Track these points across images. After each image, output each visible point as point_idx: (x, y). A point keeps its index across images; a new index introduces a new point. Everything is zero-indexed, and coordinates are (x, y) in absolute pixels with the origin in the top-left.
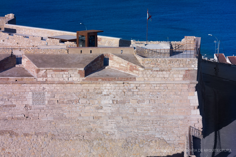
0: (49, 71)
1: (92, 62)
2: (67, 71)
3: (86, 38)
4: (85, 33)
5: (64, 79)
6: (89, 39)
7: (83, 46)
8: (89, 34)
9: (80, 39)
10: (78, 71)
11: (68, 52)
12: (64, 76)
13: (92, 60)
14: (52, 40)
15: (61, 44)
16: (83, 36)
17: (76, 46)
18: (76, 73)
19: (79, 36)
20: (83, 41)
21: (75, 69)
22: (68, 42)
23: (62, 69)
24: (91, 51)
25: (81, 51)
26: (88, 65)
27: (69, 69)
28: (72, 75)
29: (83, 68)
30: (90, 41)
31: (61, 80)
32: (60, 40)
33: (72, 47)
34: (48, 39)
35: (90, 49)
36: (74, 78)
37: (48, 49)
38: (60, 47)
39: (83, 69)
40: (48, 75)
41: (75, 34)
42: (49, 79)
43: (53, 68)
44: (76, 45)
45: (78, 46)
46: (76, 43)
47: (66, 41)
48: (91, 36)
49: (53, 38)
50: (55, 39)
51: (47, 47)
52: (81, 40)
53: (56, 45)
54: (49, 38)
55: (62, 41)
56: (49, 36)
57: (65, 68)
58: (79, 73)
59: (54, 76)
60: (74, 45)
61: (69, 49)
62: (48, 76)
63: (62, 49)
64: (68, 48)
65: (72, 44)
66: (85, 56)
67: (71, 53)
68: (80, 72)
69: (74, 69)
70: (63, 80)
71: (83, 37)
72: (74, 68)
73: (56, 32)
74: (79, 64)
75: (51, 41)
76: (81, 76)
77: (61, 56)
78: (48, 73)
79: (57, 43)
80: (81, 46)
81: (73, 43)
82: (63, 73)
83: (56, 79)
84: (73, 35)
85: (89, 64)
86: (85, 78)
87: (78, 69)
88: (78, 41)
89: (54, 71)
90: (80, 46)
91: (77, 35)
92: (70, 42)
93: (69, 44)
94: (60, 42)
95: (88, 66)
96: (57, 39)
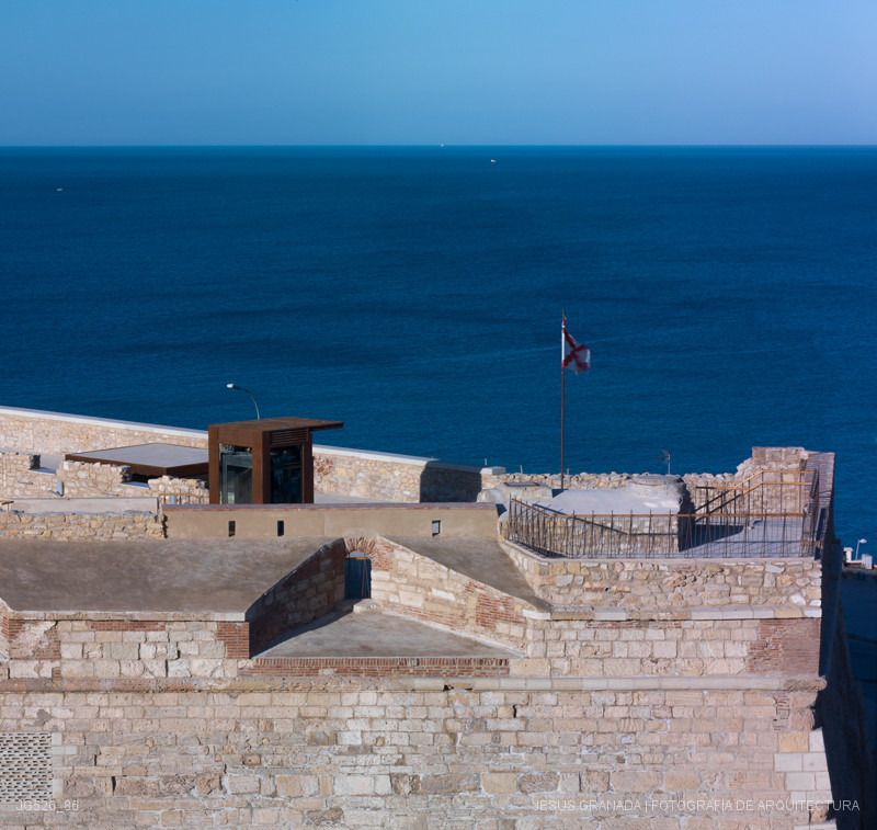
0: (68, 625)
1: (288, 583)
2: (163, 628)
3: (254, 460)
4: (252, 431)
5: (145, 669)
6: (270, 465)
7: (243, 499)
8: (269, 437)
9: (227, 463)
10: (214, 627)
11: (165, 528)
12: (144, 654)
13: (287, 571)
14: (84, 471)
15: (133, 489)
16: (243, 449)
17: (207, 501)
18: (207, 635)
19: (222, 449)
20: (240, 473)
21: (200, 616)
22: (166, 478)
23: (137, 615)
24: (281, 524)
25: (232, 526)
26: (264, 597)
27: (170, 615)
28: (184, 648)
29: (235, 608)
30: (279, 473)
31: (131, 671)
32: (128, 471)
33: (188, 506)
34: (66, 465)
35: (277, 513)
36: (196, 663)
37: (63, 515)
38: (123, 506)
39: (241, 616)
40: (63, 647)
41: (200, 438)
42: (72, 668)
43: (92, 614)
44: (206, 493)
45: (214, 500)
46: (207, 487)
47: (156, 473)
48: (279, 450)
49: (93, 461)
50: (103, 462)
51: (63, 507)
52: (230, 468)
53: (106, 495)
54: (69, 458)
55: (138, 475)
56: (73, 450)
57: (151, 609)
58: (220, 635)
59: (96, 653)
60: (197, 492)
61: (168, 514)
62: (66, 652)
63: (133, 513)
64: (167, 507)
65: (186, 489)
66: (249, 551)
67: (183, 536)
68: (225, 631)
69: (194, 615)
70: (138, 670)
71: (242, 455)
72: (197, 609)
73: (107, 431)
74: (221, 589)
75: (83, 475)
76: (232, 653)
77: (129, 550)
78: (65, 637)
79: (110, 485)
80: (231, 497)
81: (192, 482)
82: (138, 635)
83: (106, 669)
84: (192, 443)
85: (273, 591)
86: (250, 663)
87: (218, 616)
88: (213, 472)
89: (96, 625)
90: (225, 501)
91: (213, 443)
92: (176, 480)
93: (170, 489)
94: (125, 480)
95: (269, 602)
96: (112, 463)
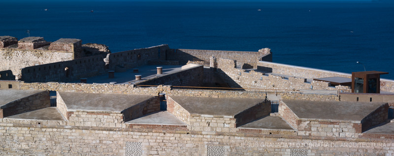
0: (313, 122)
1: (372, 114)
2: (338, 124)
3: (364, 82)
4: (364, 74)
5: (333, 134)
6: (368, 83)
7: (361, 92)
8: (368, 76)
9: (356, 82)
10: (352, 124)
11: (340, 98)
12: (334, 130)
13: (372, 111)
14: (318, 83)
15: (331, 88)
16: (361, 79)
17: (351, 92)
18: (350, 127)
19: (355, 79)
20: (360, 85)
21: (348, 121)
22: (340, 86)
23: (332, 121)
24: (371, 99)
25: (358, 98)
26: (366, 117)
27: (341, 121)
28: (344, 129)
29: (358, 120)
30: (371, 85)
31: (330, 135)
32: (330, 83)
33: (346, 93)
34: (314, 81)
35: (370, 96)
36: (347, 134)
37: (313, 94)
38: (329, 92)
39: (360, 122)
40: (312, 128)
41: (349, 76)
42: (314, 133)
43: (320, 120)
44: (351, 90)
45: (353, 92)
46: (351, 88)
47: (337, 84)
48: (371, 79)
49: (321, 81)
50: (323, 81)
51: (312, 92)
52: (357, 83)
53: (324, 89)
54: (314, 80)
55: (332, 85)
56: (315, 78)
57: (335, 119)
58: (354, 127)
59: (320, 130)
60: (348, 89)
61: (341, 95)
62: (313, 130)
63: (331, 94)
64: (340, 93)
65: (345, 88)
66: (362, 105)
67: (344, 101)
68: (355, 126)
69: (347, 121)
70: (332, 135)
71: (361, 80)
72: (348, 120)
73: (325, 73)
74: (354, 115)
75: (318, 84)
76: (357, 131)
77: (330, 104)
78: (312, 125)
79: (325, 87)
80: (358, 91)
81: (347, 87)
82: (332, 126)
83: (323, 134)
84: (348, 77)
85: (369, 116)
86: (362, 134)
87: (353, 122)
88: (353, 84)
89: (321, 123)
90: (356, 92)
91: (353, 77)
92: (343, 86)
93: (341, 89)
94: (329, 86)
95: (367, 118)
96: (326, 81)
